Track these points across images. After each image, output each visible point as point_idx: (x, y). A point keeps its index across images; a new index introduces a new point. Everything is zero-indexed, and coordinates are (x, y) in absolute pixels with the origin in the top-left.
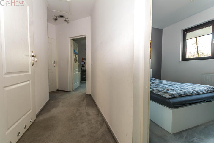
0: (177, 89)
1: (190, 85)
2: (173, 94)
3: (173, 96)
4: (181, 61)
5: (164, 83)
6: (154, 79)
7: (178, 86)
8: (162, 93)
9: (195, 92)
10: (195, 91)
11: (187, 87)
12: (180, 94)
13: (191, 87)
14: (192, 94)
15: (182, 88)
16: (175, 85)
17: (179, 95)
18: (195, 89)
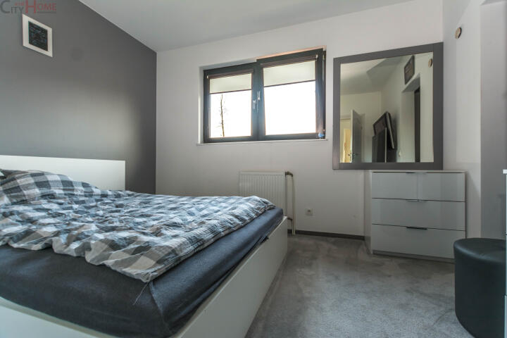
0: (190, 218)
1: (220, 200)
2: (174, 251)
3: (171, 261)
4: (201, 143)
5: (156, 202)
6: (129, 195)
7: (193, 210)
8: (127, 256)
9: (237, 221)
10: (237, 217)
11: (216, 208)
12: (198, 240)
13: (224, 205)
14: (231, 231)
15: (205, 212)
16: (186, 206)
17: (196, 246)
18: (236, 212)
